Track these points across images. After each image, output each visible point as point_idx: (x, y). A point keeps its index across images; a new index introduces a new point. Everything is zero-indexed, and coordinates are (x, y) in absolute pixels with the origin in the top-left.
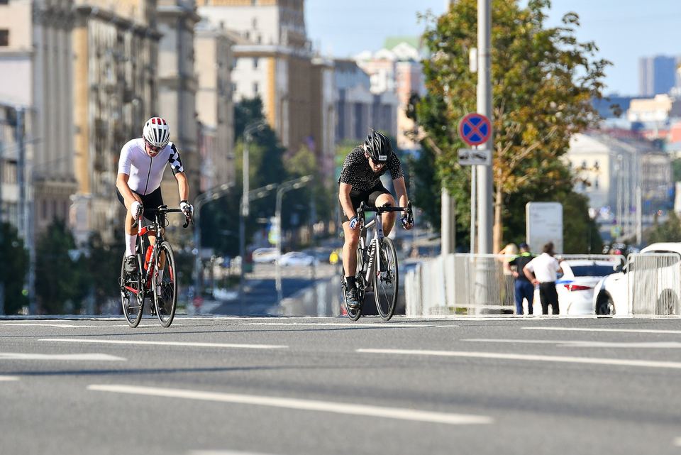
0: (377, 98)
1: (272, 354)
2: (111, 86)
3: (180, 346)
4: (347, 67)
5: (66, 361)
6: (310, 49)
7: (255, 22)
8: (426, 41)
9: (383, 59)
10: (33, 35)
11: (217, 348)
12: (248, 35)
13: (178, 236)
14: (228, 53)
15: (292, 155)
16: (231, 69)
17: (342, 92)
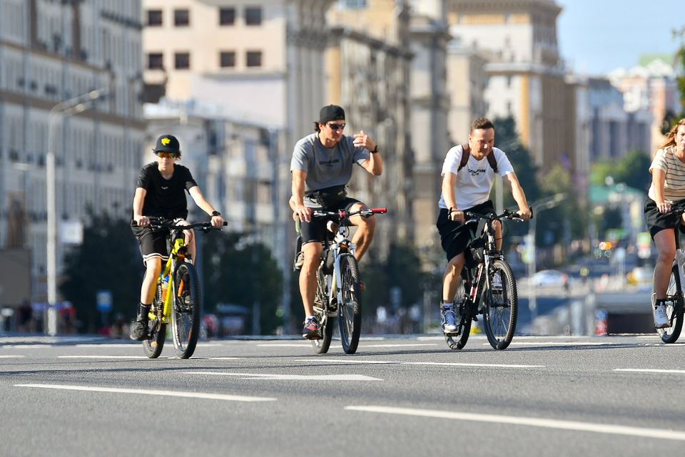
0: (631, 116)
1: (528, 374)
2: (364, 107)
3: (436, 367)
4: (600, 85)
5: (323, 381)
6: (563, 68)
7: (508, 41)
8: (681, 58)
9: (637, 77)
10: (287, 57)
11: (473, 368)
12: (500, 54)
13: (432, 255)
14: (480, 71)
15: (546, 173)
16: (484, 86)
17: (596, 110)
